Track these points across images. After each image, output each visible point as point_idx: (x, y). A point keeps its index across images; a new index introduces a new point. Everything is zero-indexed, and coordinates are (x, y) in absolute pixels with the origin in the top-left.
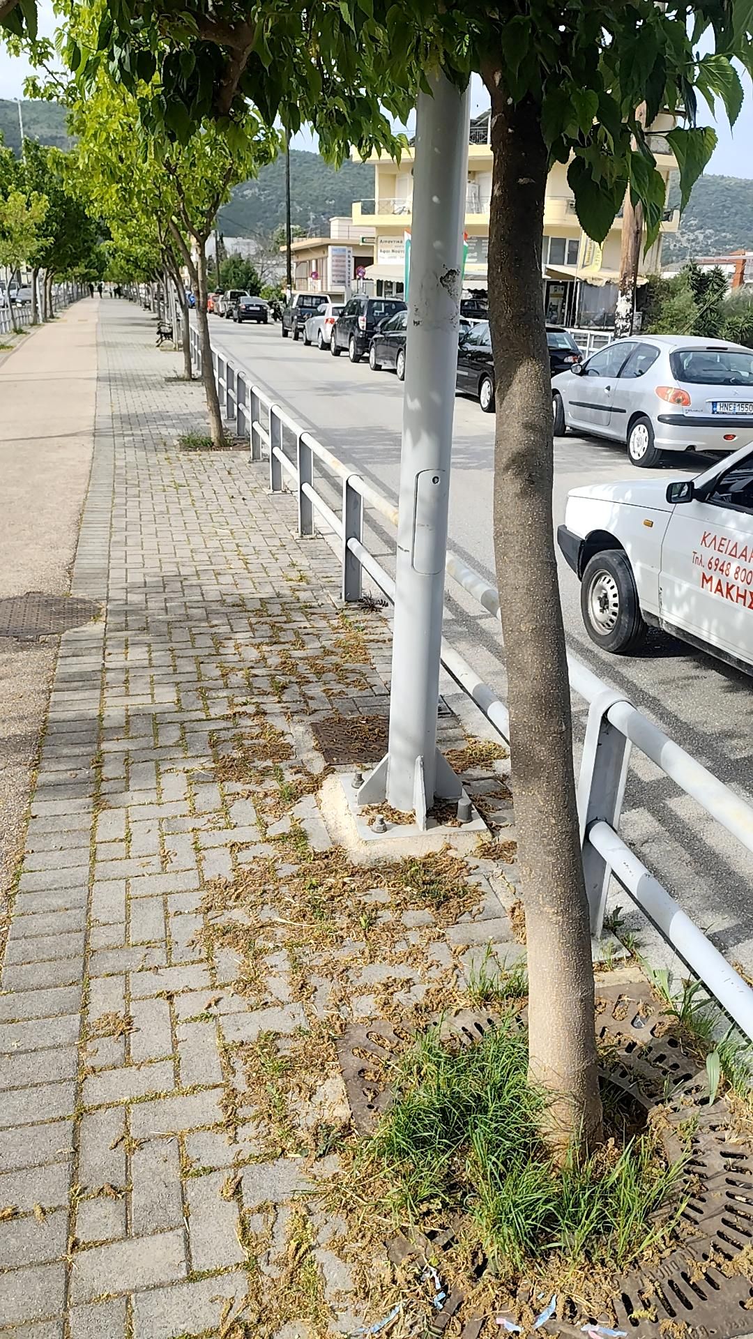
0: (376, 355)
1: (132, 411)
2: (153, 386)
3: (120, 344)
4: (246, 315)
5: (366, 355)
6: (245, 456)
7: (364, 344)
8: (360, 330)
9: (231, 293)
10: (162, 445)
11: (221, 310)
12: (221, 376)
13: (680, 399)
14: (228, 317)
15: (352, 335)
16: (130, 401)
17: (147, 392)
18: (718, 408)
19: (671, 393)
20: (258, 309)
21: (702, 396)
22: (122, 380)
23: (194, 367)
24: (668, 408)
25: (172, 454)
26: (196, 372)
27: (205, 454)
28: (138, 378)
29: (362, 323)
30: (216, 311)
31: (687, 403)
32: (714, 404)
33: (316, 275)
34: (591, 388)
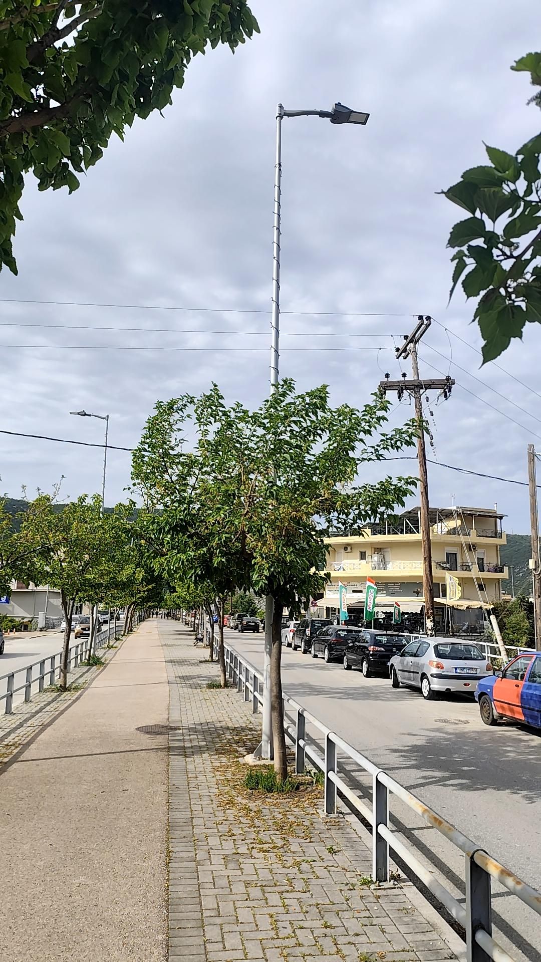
0: (314, 649)
1: (184, 675)
2: (192, 665)
3: (174, 645)
4: (246, 628)
5: (310, 650)
6: (236, 690)
7: (308, 644)
8: (307, 636)
9: (238, 615)
10: (199, 686)
11: (231, 625)
12: (227, 658)
13: (439, 666)
14: (235, 629)
15: (303, 638)
16: (182, 671)
17: (190, 667)
18: (458, 671)
19: (435, 664)
20: (254, 624)
21: (450, 665)
22: (177, 662)
23: (214, 656)
24: (435, 671)
25: (203, 690)
26: (215, 658)
27: (218, 690)
28: (186, 661)
29: (308, 632)
30: (228, 626)
31: (442, 668)
32: (456, 669)
34: (405, 662)
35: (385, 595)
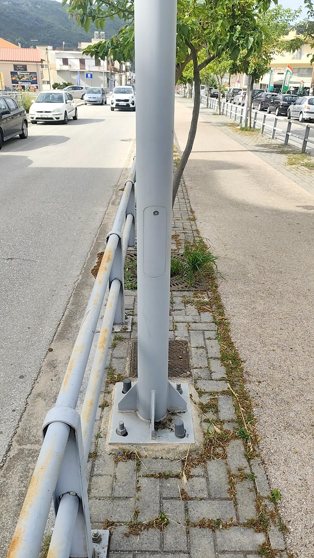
13: (309, 108)
24: (307, 110)
33: (239, 82)
34: (295, 107)
35: (297, 76)
